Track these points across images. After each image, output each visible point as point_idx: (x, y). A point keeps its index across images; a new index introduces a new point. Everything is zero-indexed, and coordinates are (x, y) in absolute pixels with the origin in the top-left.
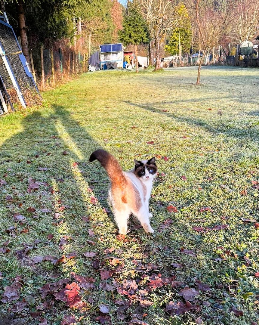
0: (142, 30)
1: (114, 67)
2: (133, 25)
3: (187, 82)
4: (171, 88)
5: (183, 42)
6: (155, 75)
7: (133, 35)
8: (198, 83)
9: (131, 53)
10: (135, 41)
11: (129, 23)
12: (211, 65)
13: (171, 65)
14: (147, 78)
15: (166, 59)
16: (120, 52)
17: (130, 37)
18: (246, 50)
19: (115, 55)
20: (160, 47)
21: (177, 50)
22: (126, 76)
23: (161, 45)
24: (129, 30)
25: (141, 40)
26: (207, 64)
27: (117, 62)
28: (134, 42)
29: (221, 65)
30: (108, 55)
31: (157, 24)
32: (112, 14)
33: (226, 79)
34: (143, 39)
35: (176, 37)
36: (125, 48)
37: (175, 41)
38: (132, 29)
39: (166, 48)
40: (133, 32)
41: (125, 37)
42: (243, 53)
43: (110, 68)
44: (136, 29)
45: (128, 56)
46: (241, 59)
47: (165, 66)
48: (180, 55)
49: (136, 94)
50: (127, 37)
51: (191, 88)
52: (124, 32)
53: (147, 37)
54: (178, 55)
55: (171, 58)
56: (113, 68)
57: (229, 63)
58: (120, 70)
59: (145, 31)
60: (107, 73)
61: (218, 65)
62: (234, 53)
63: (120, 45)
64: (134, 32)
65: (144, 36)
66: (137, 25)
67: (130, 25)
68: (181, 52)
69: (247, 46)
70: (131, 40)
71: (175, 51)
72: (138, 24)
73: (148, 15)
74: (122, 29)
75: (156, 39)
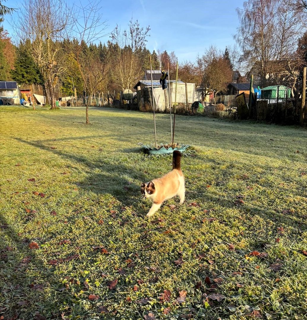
0: (34, 72)
1: (10, 103)
2: (25, 66)
3: (79, 121)
4: (64, 126)
5: (77, 85)
6: (52, 113)
7: (25, 75)
8: (87, 123)
9: (28, 91)
10: (29, 81)
11: (20, 64)
12: (102, 106)
13: (69, 104)
14: (43, 116)
15: (63, 99)
16: (15, 90)
17: (23, 77)
18: (128, 96)
19: (10, 92)
20: (53, 88)
21: (72, 91)
22: (23, 113)
23: (54, 87)
24: (21, 71)
25: (35, 81)
26: (99, 106)
27: (14, 99)
28: (27, 82)
29: (110, 107)
30: (3, 92)
31: (48, 68)
32: (5, 54)
33: (112, 119)
34: (36, 80)
35: (69, 81)
36: (20, 86)
37: (69, 84)
38: (24, 70)
39: (62, 90)
40: (25, 73)
41: (18, 76)
42: (126, 98)
43: (6, 104)
44: (29, 71)
45: (24, 94)
46: (125, 103)
47: (63, 105)
48: (76, 96)
49: (29, 131)
50: (20, 77)
51: (82, 126)
52: (16, 72)
53: (40, 79)
54: (74, 96)
55: (68, 98)
56: (9, 104)
57: (116, 105)
58: (17, 106)
59: (38, 72)
60: (3, 109)
61: (107, 107)
62: (118, 98)
63: (15, 83)
64: (27, 73)
65: (37, 77)
66: (28, 67)
67: (21, 66)
68: (76, 94)
69: (128, 93)
70: (24, 80)
71: (70, 92)
72: (29, 66)
73: (39, 59)
74: (14, 69)
75: (49, 81)
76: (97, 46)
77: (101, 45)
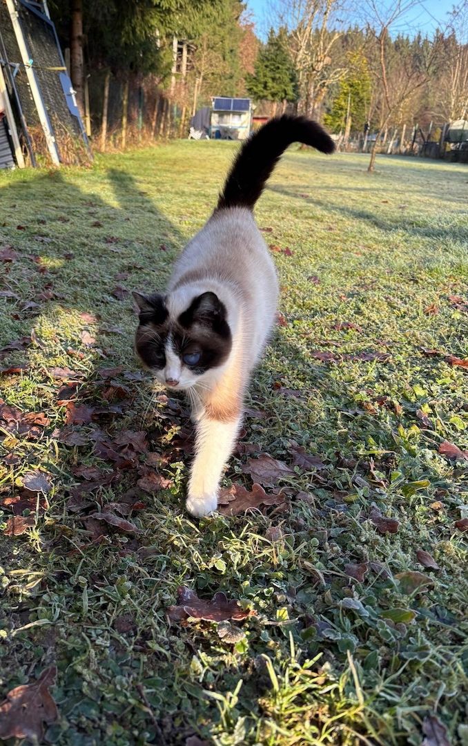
0: (287, 79)
1: (232, 137)
2: (272, 67)
3: (354, 168)
5: (355, 112)
6: (300, 156)
7: (270, 84)
8: (370, 170)
9: (266, 118)
10: (274, 95)
11: (266, 63)
12: (396, 154)
16: (245, 113)
17: (265, 87)
18: (459, 134)
19: (237, 117)
20: (313, 110)
21: (342, 124)
23: (316, 107)
24: (265, 76)
25: (284, 95)
26: (391, 153)
27: (239, 130)
28: (270, 97)
29: (414, 155)
30: (225, 117)
31: (314, 70)
32: (241, 53)
33: (419, 172)
34: (286, 94)
35: (343, 103)
36: (254, 107)
37: (341, 109)
38: (269, 74)
39: (325, 120)
40: (270, 80)
41: (256, 86)
42: (453, 139)
43: (226, 138)
44: (278, 76)
45: (259, 124)
46: (448, 150)
48: (347, 133)
50: (261, 87)
51: (358, 174)
52: (255, 78)
53: (294, 91)
54: (344, 133)
56: (230, 138)
57: (428, 153)
59: (292, 80)
60: (219, 144)
61: (409, 155)
62: (437, 137)
63: (248, 101)
64: (274, 79)
65: (290, 89)
66: (278, 68)
67: (266, 66)
68: (348, 128)
69: (461, 127)
70: (266, 93)
71: (339, 125)
72: (280, 66)
73: (301, 55)
74: (252, 72)
75: (308, 95)
76: (411, 39)
77: (419, 37)
